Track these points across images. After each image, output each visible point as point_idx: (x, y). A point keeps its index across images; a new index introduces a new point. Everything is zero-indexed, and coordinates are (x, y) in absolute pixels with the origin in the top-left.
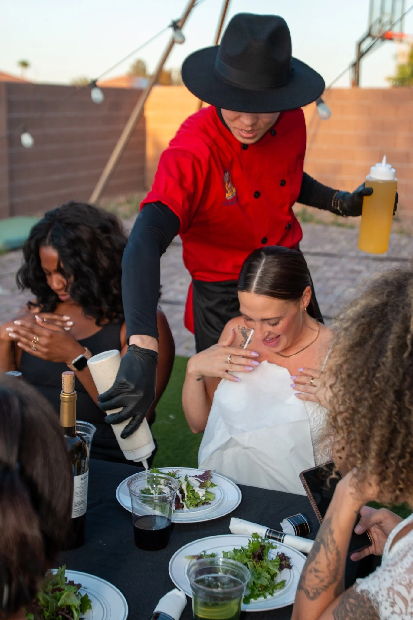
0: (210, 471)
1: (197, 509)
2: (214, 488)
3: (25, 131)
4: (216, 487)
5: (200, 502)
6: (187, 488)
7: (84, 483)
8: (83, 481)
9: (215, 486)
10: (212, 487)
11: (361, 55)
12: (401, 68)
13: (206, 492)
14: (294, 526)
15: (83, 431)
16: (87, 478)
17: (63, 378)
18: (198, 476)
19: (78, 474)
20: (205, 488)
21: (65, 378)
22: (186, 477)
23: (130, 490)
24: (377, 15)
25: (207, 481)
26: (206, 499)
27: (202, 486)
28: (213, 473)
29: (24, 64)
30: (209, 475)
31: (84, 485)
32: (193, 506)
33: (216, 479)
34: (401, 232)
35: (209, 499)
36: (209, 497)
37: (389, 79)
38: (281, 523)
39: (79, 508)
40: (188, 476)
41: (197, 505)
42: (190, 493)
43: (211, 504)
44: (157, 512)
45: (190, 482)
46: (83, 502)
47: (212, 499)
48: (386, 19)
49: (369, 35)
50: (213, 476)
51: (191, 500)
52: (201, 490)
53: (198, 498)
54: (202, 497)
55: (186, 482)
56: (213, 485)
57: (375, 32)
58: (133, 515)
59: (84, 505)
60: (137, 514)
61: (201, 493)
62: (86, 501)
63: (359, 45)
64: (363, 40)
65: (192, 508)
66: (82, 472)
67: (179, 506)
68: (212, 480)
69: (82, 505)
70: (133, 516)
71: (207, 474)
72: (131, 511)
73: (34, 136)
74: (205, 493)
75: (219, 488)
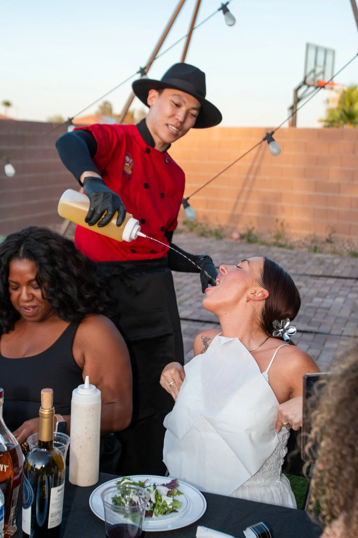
0: (176, 479)
1: (165, 516)
2: (180, 496)
3: (8, 163)
4: (183, 495)
5: (167, 511)
6: (156, 496)
7: (60, 495)
8: (60, 493)
9: (181, 493)
10: (179, 495)
11: (297, 100)
12: (331, 111)
13: (174, 500)
14: (257, 535)
15: (60, 441)
16: (63, 490)
17: (43, 395)
18: (165, 484)
19: (55, 486)
20: (172, 496)
21: (44, 395)
22: (154, 485)
23: (103, 501)
24: (311, 66)
25: (173, 490)
26: (173, 507)
27: (169, 494)
28: (179, 481)
29: (7, 104)
30: (175, 484)
31: (60, 496)
32: (161, 513)
33: (182, 487)
34: (334, 252)
35: (176, 507)
36: (176, 505)
37: (321, 121)
38: (245, 532)
39: (55, 519)
40: (156, 484)
41: (165, 513)
42: (158, 501)
43: (178, 512)
44: (129, 521)
45: (158, 491)
46: (59, 512)
47: (179, 507)
48: (319, 70)
49: (304, 83)
50: (180, 484)
51: (159, 508)
52: (169, 498)
53: (166, 506)
54: (169, 505)
55: (155, 491)
56: (179, 493)
57: (309, 80)
58: (106, 523)
59: (59, 516)
60: (109, 522)
61: (169, 501)
62: (62, 512)
63: (297, 90)
64: (299, 88)
65: (160, 516)
66: (58, 483)
67: (149, 514)
68: (178, 488)
69: (58, 516)
70: (106, 525)
71: (174, 483)
72: (104, 520)
73: (15, 167)
74: (172, 502)
75: (185, 496)
